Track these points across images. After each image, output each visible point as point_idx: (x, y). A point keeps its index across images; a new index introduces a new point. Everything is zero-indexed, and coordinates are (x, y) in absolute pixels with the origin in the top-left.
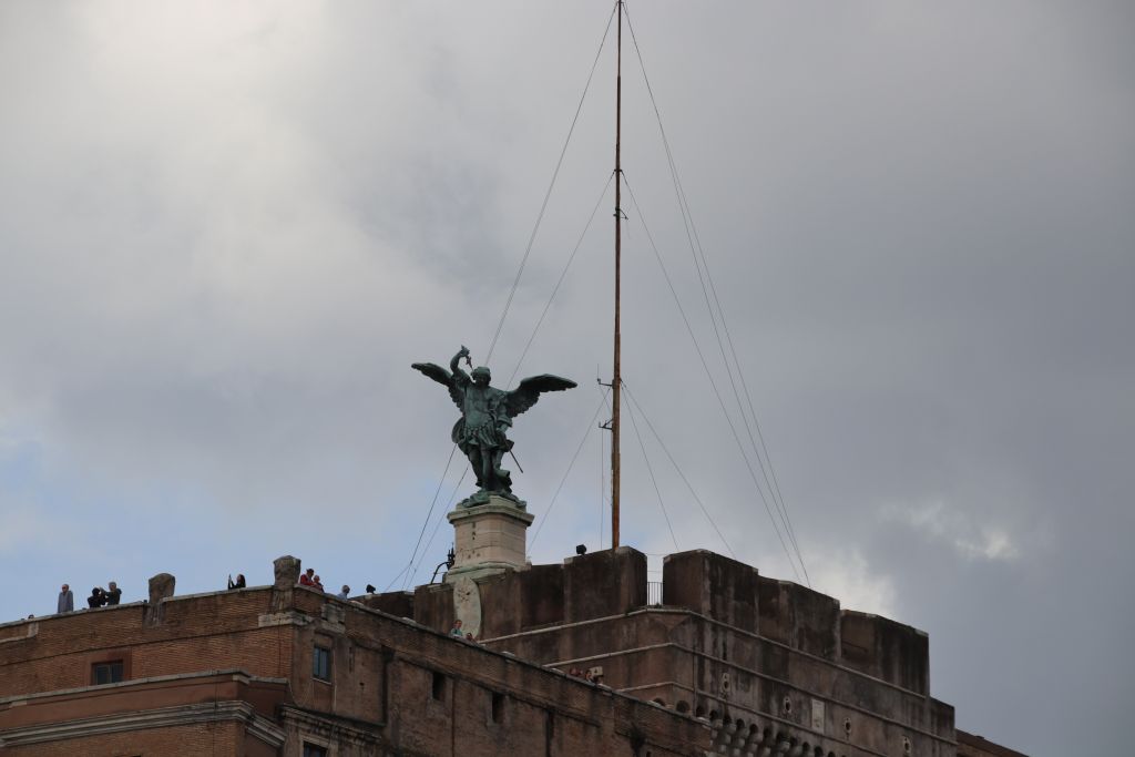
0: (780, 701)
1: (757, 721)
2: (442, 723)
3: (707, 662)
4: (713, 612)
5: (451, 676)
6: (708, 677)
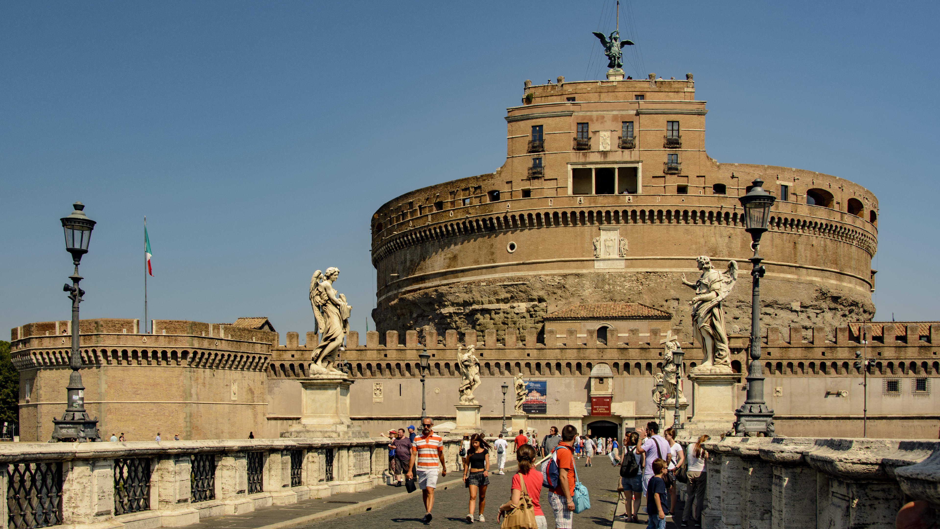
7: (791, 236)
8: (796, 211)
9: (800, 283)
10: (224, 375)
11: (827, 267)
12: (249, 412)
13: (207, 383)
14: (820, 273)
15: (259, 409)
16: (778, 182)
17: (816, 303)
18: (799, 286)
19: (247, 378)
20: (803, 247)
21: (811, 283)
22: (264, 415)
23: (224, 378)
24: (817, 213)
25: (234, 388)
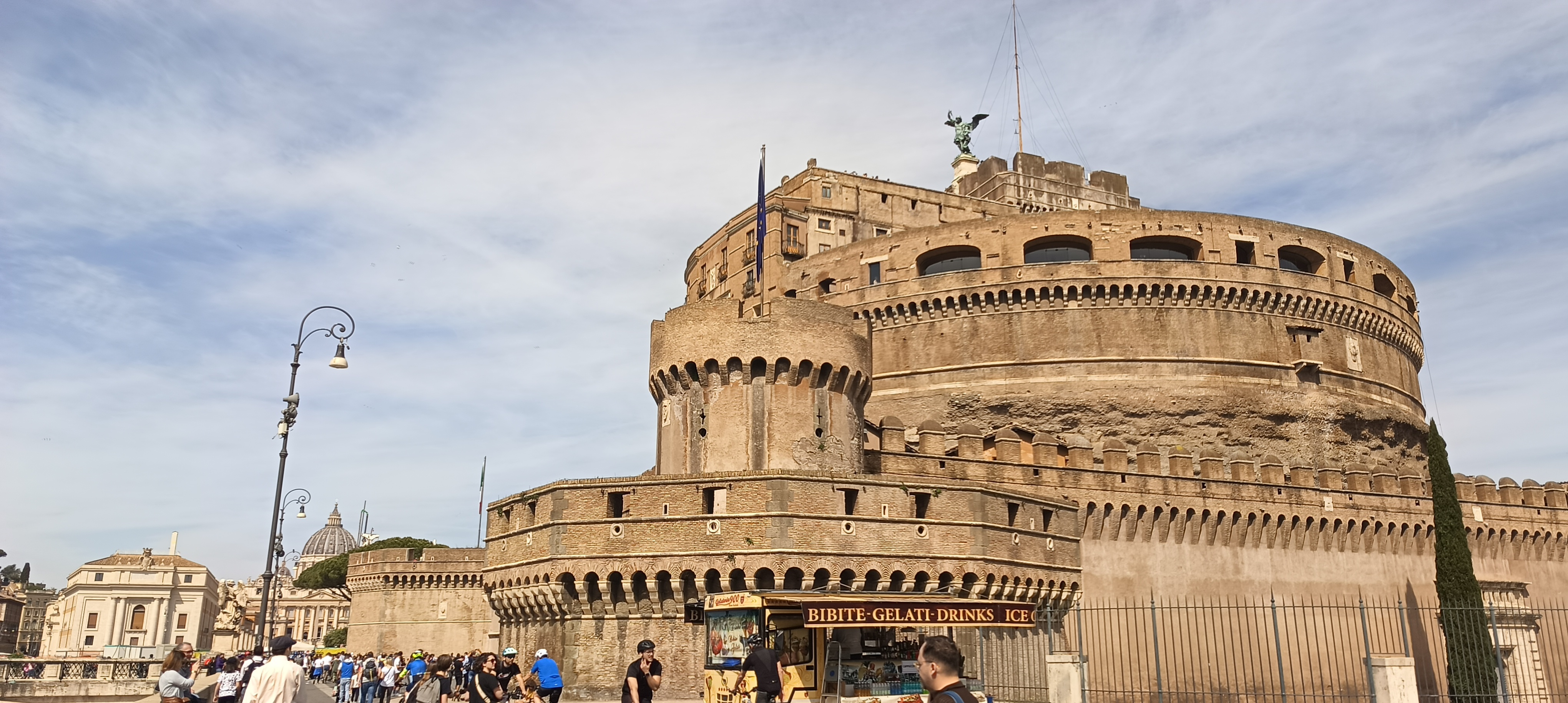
0: (1057, 200)
1: (1046, 206)
2: (887, 210)
3: (1021, 188)
4: (1023, 172)
5: (890, 195)
6: (1022, 193)
7: (897, 332)
8: (896, 293)
9: (915, 399)
10: (431, 595)
11: (981, 360)
12: (464, 631)
13: (406, 603)
14: (963, 374)
15: (478, 627)
16: (863, 262)
17: (954, 424)
18: (914, 403)
19: (462, 596)
20: (922, 341)
21: (941, 393)
22: (485, 632)
23: (430, 599)
24: (939, 285)
25: (443, 606)
